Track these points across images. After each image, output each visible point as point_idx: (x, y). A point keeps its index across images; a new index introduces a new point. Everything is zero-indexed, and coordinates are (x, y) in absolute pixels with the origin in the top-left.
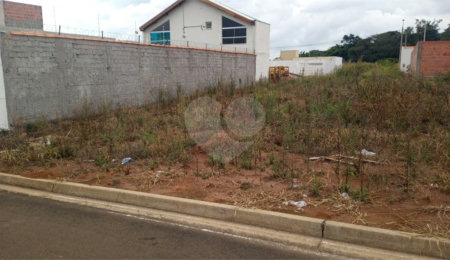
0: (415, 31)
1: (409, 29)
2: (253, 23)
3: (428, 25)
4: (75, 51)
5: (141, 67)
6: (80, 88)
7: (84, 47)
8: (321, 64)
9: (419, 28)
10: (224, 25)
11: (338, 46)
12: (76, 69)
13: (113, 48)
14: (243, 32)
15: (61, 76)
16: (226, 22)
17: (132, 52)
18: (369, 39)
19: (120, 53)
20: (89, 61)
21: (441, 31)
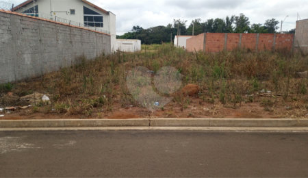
0: (173, 27)
1: (170, 25)
2: (108, 13)
3: (180, 23)
4: (22, 26)
5: (57, 41)
6: (25, 56)
7: (27, 23)
8: (131, 44)
9: (176, 25)
10: (85, 13)
11: (129, 33)
12: (23, 40)
13: (43, 25)
14: (101, 19)
15: (14, 46)
16: (86, 11)
17: (53, 29)
18: (148, 30)
19: (47, 29)
20: (30, 34)
21: (187, 27)
